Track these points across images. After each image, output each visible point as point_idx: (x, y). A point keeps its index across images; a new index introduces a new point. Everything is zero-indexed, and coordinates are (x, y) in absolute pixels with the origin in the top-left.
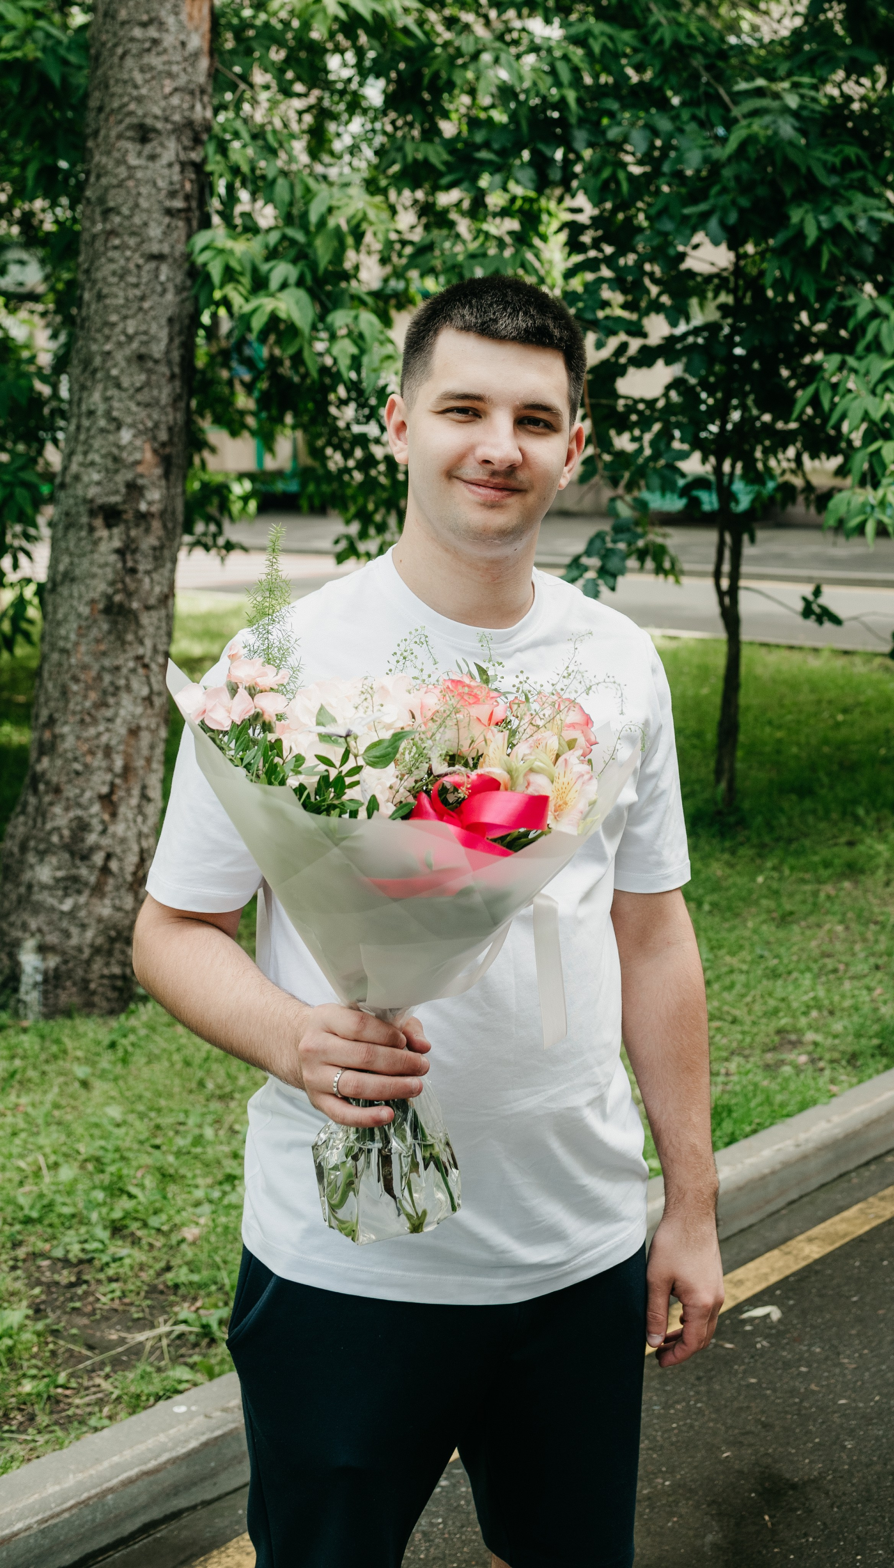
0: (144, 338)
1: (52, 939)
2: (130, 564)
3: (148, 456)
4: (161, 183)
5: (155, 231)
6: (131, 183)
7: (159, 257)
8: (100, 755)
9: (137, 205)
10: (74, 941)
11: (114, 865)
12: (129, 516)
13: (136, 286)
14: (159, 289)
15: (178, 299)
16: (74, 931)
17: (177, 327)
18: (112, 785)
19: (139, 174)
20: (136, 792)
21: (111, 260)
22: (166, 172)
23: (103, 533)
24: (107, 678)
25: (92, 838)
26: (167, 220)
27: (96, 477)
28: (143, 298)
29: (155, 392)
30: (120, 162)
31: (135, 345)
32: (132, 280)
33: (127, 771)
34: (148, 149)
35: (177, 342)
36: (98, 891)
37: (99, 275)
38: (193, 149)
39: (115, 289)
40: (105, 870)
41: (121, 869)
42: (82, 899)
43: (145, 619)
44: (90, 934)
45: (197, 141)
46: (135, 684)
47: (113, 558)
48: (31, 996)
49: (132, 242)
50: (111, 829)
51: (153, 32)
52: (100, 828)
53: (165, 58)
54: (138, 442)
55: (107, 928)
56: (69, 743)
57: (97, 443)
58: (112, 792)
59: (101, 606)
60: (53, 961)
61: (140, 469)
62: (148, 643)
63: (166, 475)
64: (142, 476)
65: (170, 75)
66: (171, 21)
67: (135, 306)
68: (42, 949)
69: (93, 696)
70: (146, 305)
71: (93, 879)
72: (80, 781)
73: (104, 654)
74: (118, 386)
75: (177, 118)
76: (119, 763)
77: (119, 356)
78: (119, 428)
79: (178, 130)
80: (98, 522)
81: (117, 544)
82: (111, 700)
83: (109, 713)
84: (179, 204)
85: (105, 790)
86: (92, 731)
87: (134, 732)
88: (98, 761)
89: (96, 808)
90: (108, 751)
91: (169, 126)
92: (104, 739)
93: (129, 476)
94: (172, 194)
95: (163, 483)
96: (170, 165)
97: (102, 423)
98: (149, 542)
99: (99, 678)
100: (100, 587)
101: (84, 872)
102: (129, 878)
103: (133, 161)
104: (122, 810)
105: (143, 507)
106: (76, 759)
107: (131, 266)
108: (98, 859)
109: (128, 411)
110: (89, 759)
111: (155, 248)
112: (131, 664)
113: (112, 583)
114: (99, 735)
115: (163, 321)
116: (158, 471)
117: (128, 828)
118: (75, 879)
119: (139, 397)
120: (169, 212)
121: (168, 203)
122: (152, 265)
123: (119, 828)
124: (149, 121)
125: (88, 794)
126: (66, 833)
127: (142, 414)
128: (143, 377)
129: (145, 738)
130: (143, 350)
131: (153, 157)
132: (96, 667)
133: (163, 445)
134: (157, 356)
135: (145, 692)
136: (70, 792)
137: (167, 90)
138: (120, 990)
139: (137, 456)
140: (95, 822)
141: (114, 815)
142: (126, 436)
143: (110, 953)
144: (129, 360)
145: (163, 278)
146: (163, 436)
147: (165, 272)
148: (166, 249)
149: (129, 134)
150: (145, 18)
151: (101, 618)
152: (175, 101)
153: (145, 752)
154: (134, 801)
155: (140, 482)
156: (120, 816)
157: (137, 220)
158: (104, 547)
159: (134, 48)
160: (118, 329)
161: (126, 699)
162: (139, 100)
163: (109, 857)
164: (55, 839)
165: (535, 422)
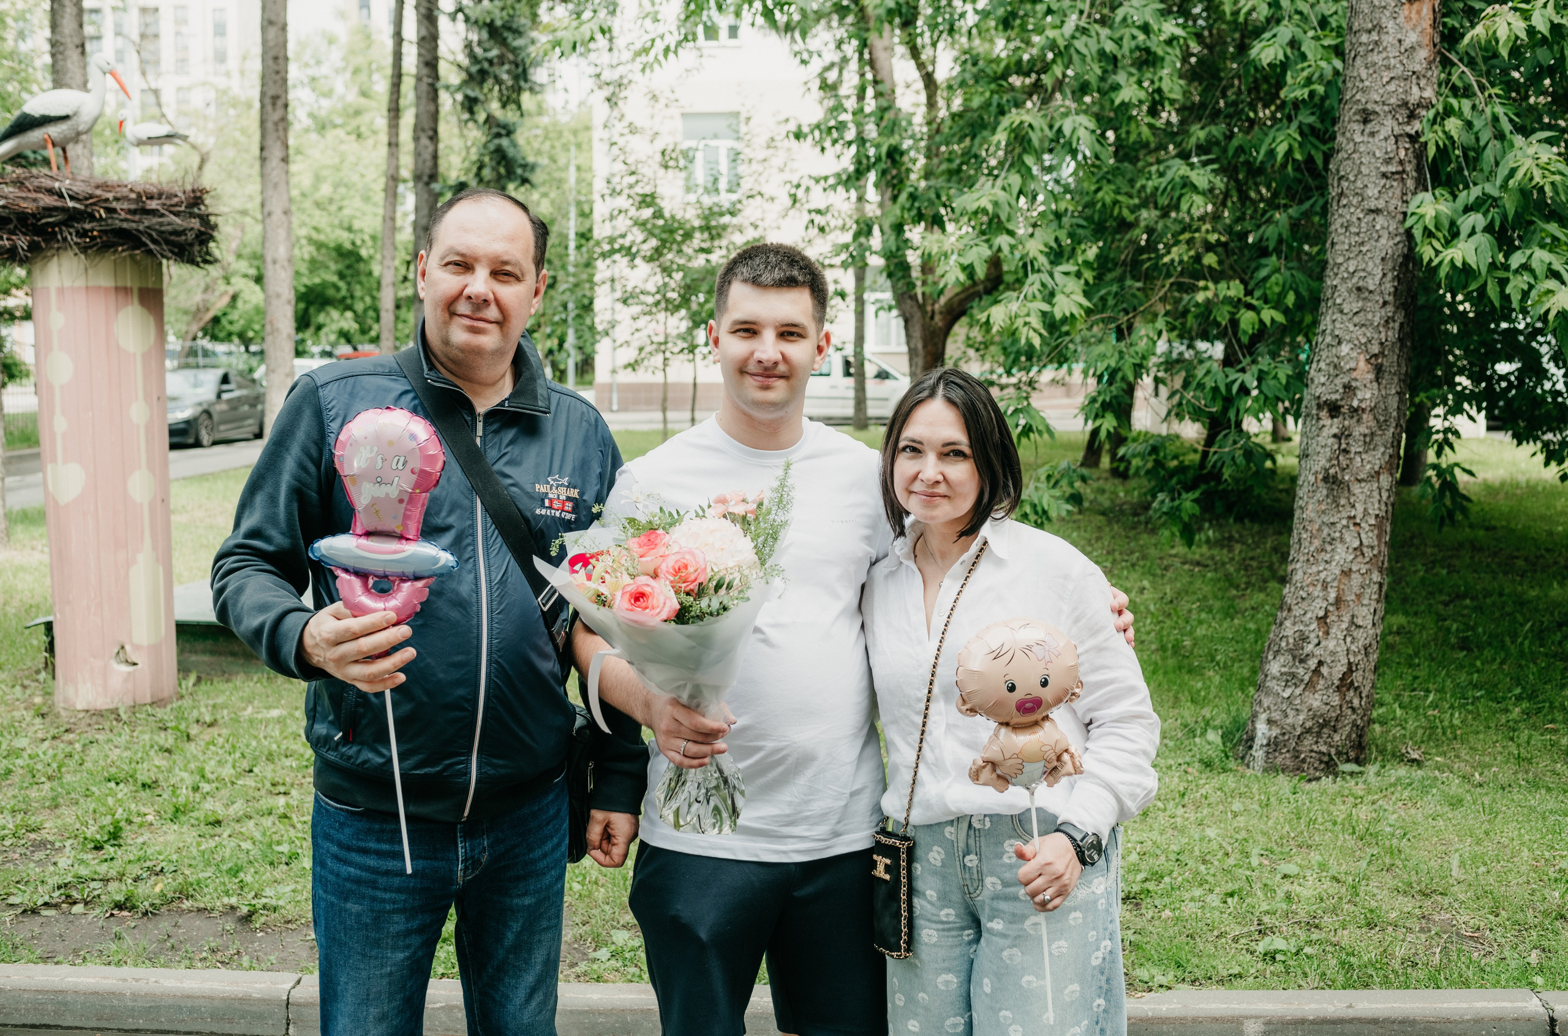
0: (1363, 274)
1: (1276, 716)
2: (1343, 446)
3: (1362, 364)
4: (1378, 154)
5: (1372, 191)
6: (1355, 156)
7: (1377, 211)
8: (1319, 587)
9: (1360, 172)
10: (1290, 720)
11: (1324, 670)
12: (1344, 410)
13: (1358, 234)
14: (1375, 235)
15: (1391, 243)
16: (1291, 713)
17: (1390, 265)
18: (1327, 611)
19: (1362, 148)
20: (1346, 619)
21: (1341, 216)
22: (1383, 144)
23: (1328, 422)
24: (1326, 531)
25: (1309, 648)
26: (1383, 181)
27: (1323, 380)
28: (1362, 244)
29: (1370, 316)
30: (1348, 140)
31: (1355, 280)
32: (1353, 230)
33: (1338, 601)
34: (1369, 128)
35: (1390, 276)
36: (1310, 685)
37: (1333, 228)
38: (1408, 123)
39: (1342, 238)
40: (1317, 672)
41: (1331, 674)
42: (1298, 691)
43: (1356, 488)
44: (1301, 717)
45: (1412, 116)
46: (1348, 537)
47: (1331, 440)
48: (1258, 753)
49: (1355, 201)
50: (1323, 644)
51: (1374, 36)
52: (1316, 641)
53: (1384, 55)
54: (1354, 354)
55: (1315, 716)
56: (1298, 576)
57: (1324, 354)
58: (1326, 616)
59: (1320, 477)
60: (1275, 732)
61: (1354, 375)
62: (1360, 508)
63: (1377, 379)
64: (1356, 380)
65: (1388, 68)
66: (1390, 25)
67: (1356, 250)
68: (1270, 722)
69: (1317, 543)
70: (1364, 249)
71: (1307, 678)
72: (1304, 605)
73: (1323, 512)
74: (1341, 312)
75: (1393, 101)
76: (1333, 595)
77: (1342, 289)
78: (1339, 343)
79: (1393, 112)
80: (1324, 414)
81: (1335, 430)
82: (1329, 548)
83: (1327, 557)
84: (1393, 168)
85: (1321, 613)
86: (1314, 569)
87: (1347, 573)
88: (1317, 591)
89: (1314, 626)
90: (1325, 586)
91: (1386, 108)
92: (1323, 575)
93: (1346, 380)
94: (1388, 161)
95: (1375, 385)
96: (1386, 139)
97: (1328, 339)
98: (1359, 430)
99: (1320, 530)
100: (1323, 462)
101: (1301, 671)
102: (1337, 683)
103: (1358, 138)
104: (1333, 631)
105: (1355, 404)
106: (1302, 588)
107: (1354, 219)
108: (1312, 663)
109: (1347, 330)
110: (1311, 589)
111: (1373, 204)
112: (1344, 522)
113: (1330, 460)
114: (1319, 572)
115: (1378, 261)
116: (1371, 376)
117: (1338, 645)
118: (1294, 675)
119: (1356, 319)
120: (1384, 175)
121: (1383, 169)
122: (1371, 217)
123: (1331, 644)
124: (1369, 106)
125: (1309, 615)
126: (1291, 641)
127: (1359, 332)
128: (1360, 304)
129: (1356, 579)
130: (1361, 284)
131: (1372, 134)
132: (1319, 522)
133: (1375, 356)
134: (1371, 288)
135: (1356, 544)
136: (1297, 612)
137: (1385, 80)
138: (1327, 763)
139: (1352, 365)
140: (1312, 635)
141: (1327, 633)
142: (1345, 349)
143: (1319, 734)
144: (1350, 291)
145: (1378, 227)
146: (1375, 349)
147: (1381, 221)
148: (1381, 204)
149: (1358, 117)
150: (1370, 26)
151: (1321, 484)
152: (1392, 87)
153: (1356, 590)
154: (1344, 626)
155: (1354, 384)
156: (1332, 635)
157: (1359, 184)
158: (1326, 432)
159: (1361, 49)
160: (1342, 268)
161: (1340, 548)
162: (1363, 90)
163: (1320, 663)
164: (1283, 644)
165: (791, 334)
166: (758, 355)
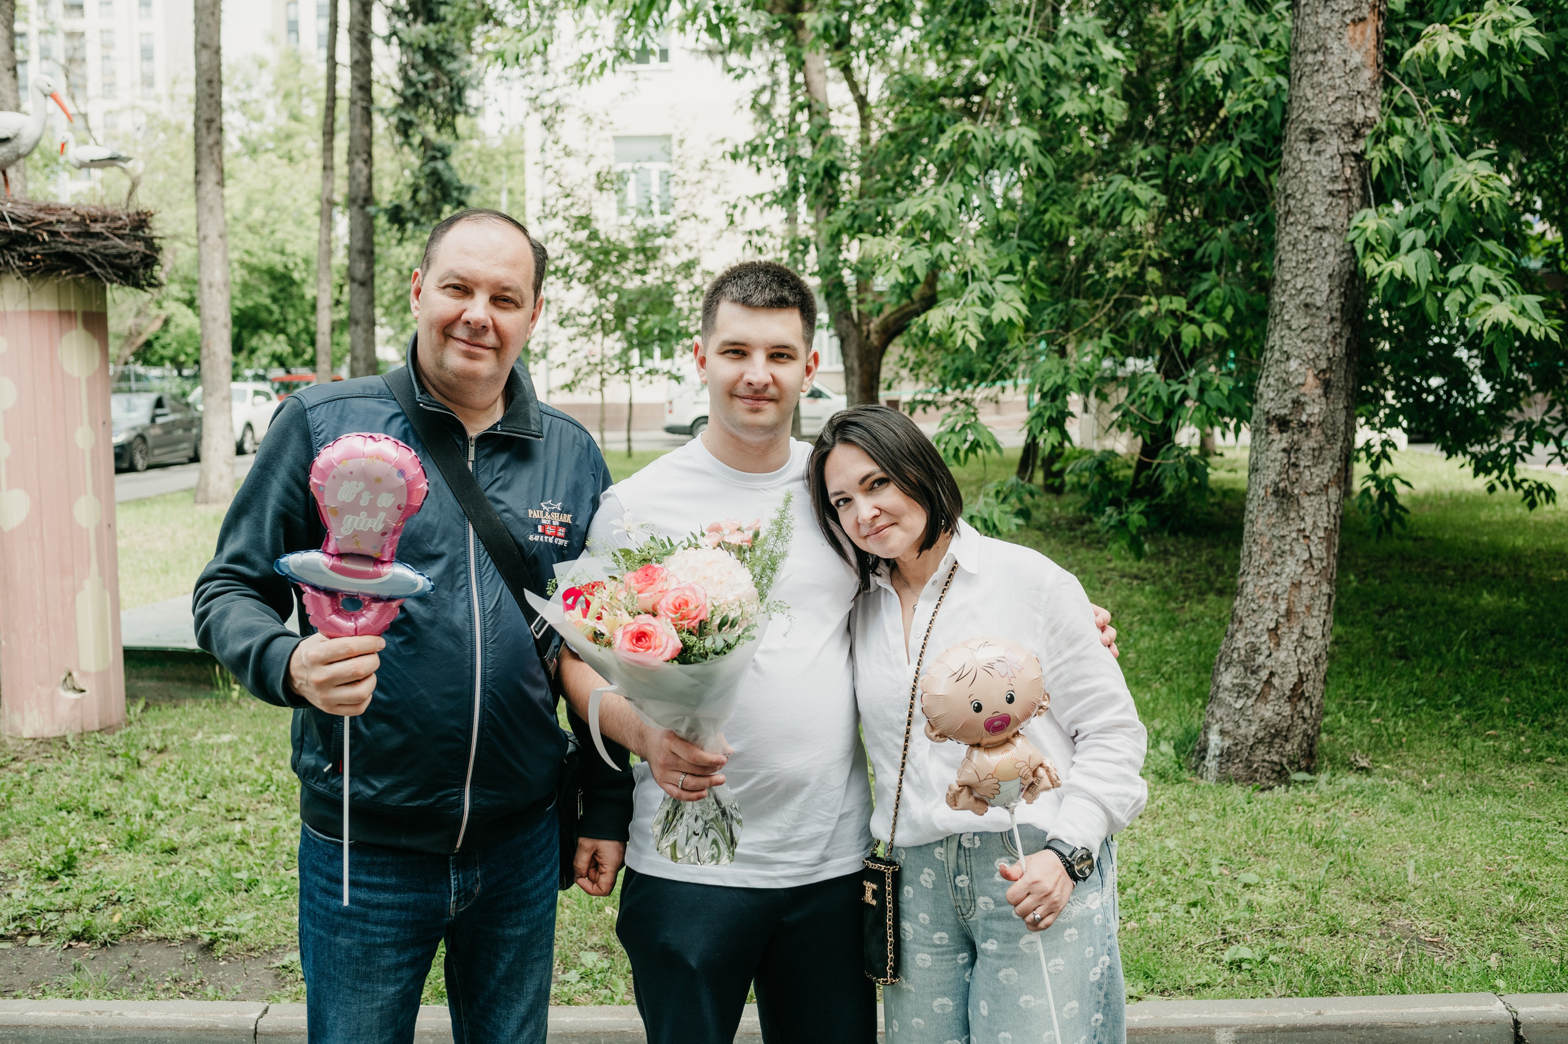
0: (1310, 291)
1: (1229, 727)
2: (1293, 460)
3: (1310, 379)
4: (1324, 173)
5: (1319, 209)
6: (1302, 174)
7: (1324, 229)
8: (1270, 599)
9: (1307, 191)
10: (1242, 731)
11: (1276, 681)
12: (1293, 425)
13: (1305, 251)
14: (1322, 253)
15: (1338, 260)
16: (1243, 724)
17: (1337, 281)
18: (1277, 623)
19: (1309, 167)
20: (1297, 630)
21: (1288, 233)
22: (1330, 162)
23: (1277, 437)
24: (1276, 543)
25: (1260, 659)
26: (1330, 199)
27: (1272, 395)
28: (1310, 261)
29: (1318, 332)
30: (1295, 159)
31: (1302, 297)
32: (1301, 247)
33: (1289, 614)
34: (1315, 146)
35: (1337, 292)
36: (1262, 696)
37: (1280, 245)
38: (1354, 142)
39: (1289, 255)
40: (1268, 683)
41: (1282, 685)
42: (1250, 702)
43: (1305, 502)
44: (1254, 728)
45: (1357, 135)
46: (1297, 550)
47: (1281, 455)
48: (1211, 764)
49: (1302, 219)
50: (1274, 655)
51: (1320, 57)
52: (1267, 652)
53: (1330, 75)
54: (1302, 370)
55: (1266, 727)
56: (1249, 589)
57: (1273, 370)
58: (1276, 628)
59: (1270, 490)
60: (1228, 742)
61: (1303, 390)
62: (1309, 520)
63: (1326, 394)
64: (1304, 395)
65: (1333, 88)
66: (1335, 46)
67: (1303, 267)
68: (1222, 732)
69: (1267, 556)
70: (1311, 266)
71: (1258, 689)
72: (1255, 617)
73: (1274, 525)
74: (1290, 328)
75: (1338, 120)
76: (1283, 607)
77: (1290, 305)
78: (1288, 359)
79: (1338, 131)
80: (1273, 428)
81: (1284, 445)
82: (1279, 560)
83: (1278, 569)
84: (1339, 186)
85: (1272, 625)
86: (1265, 581)
87: (1297, 585)
88: (1268, 603)
89: (1265, 638)
90: (1276, 598)
91: (1332, 128)
92: (1273, 588)
93: (1295, 395)
94: (1334, 180)
95: (1323, 400)
96: (1332, 158)
97: (1277, 355)
98: (1308, 444)
99: (1270, 543)
100: (1273, 476)
101: (1253, 682)
102: (1288, 693)
103: (1304, 157)
104: (1284, 642)
105: (1304, 418)
106: (1253, 600)
107: (1301, 237)
108: (1264, 674)
109: (1295, 345)
110: (1262, 601)
111: (1320, 222)
112: (1294, 535)
113: (1280, 474)
114: (1270, 584)
115: (1325, 278)
116: (1319, 391)
117: (1289, 656)
118: (1246, 687)
119: (1304, 335)
120: (1331, 193)
121: (1330, 187)
122: (1318, 235)
123: (1282, 655)
124: (1316, 126)
125: (1260, 627)
126: (1243, 652)
127: (1307, 348)
128: (1308, 320)
129: (1306, 591)
130: (1308, 300)
131: (1318, 153)
132: (1269, 535)
133: (1324, 371)
134: (1319, 304)
135: (1306, 556)
136: (1248, 623)
137: (1331, 99)
138: (1279, 772)
139: (1301, 380)
140: (1264, 647)
141: (1278, 645)
142: (1293, 364)
143: (1271, 744)
144: (1298, 308)
145: (1325, 245)
146: (1323, 364)
147: (1327, 239)
148: (1328, 222)
149: (1304, 136)
150: (1315, 46)
151: (1271, 498)
152: (1337, 107)
153: (1306, 601)
154: (1295, 637)
155: (1302, 399)
156: (1283, 647)
157: (1306, 202)
158: (1275, 447)
159: (1307, 70)
160: (1290, 285)
161: (1290, 561)
162: (1309, 110)
163: (1272, 674)
164: (1235, 656)
165: (781, 355)
166: (748, 377)
